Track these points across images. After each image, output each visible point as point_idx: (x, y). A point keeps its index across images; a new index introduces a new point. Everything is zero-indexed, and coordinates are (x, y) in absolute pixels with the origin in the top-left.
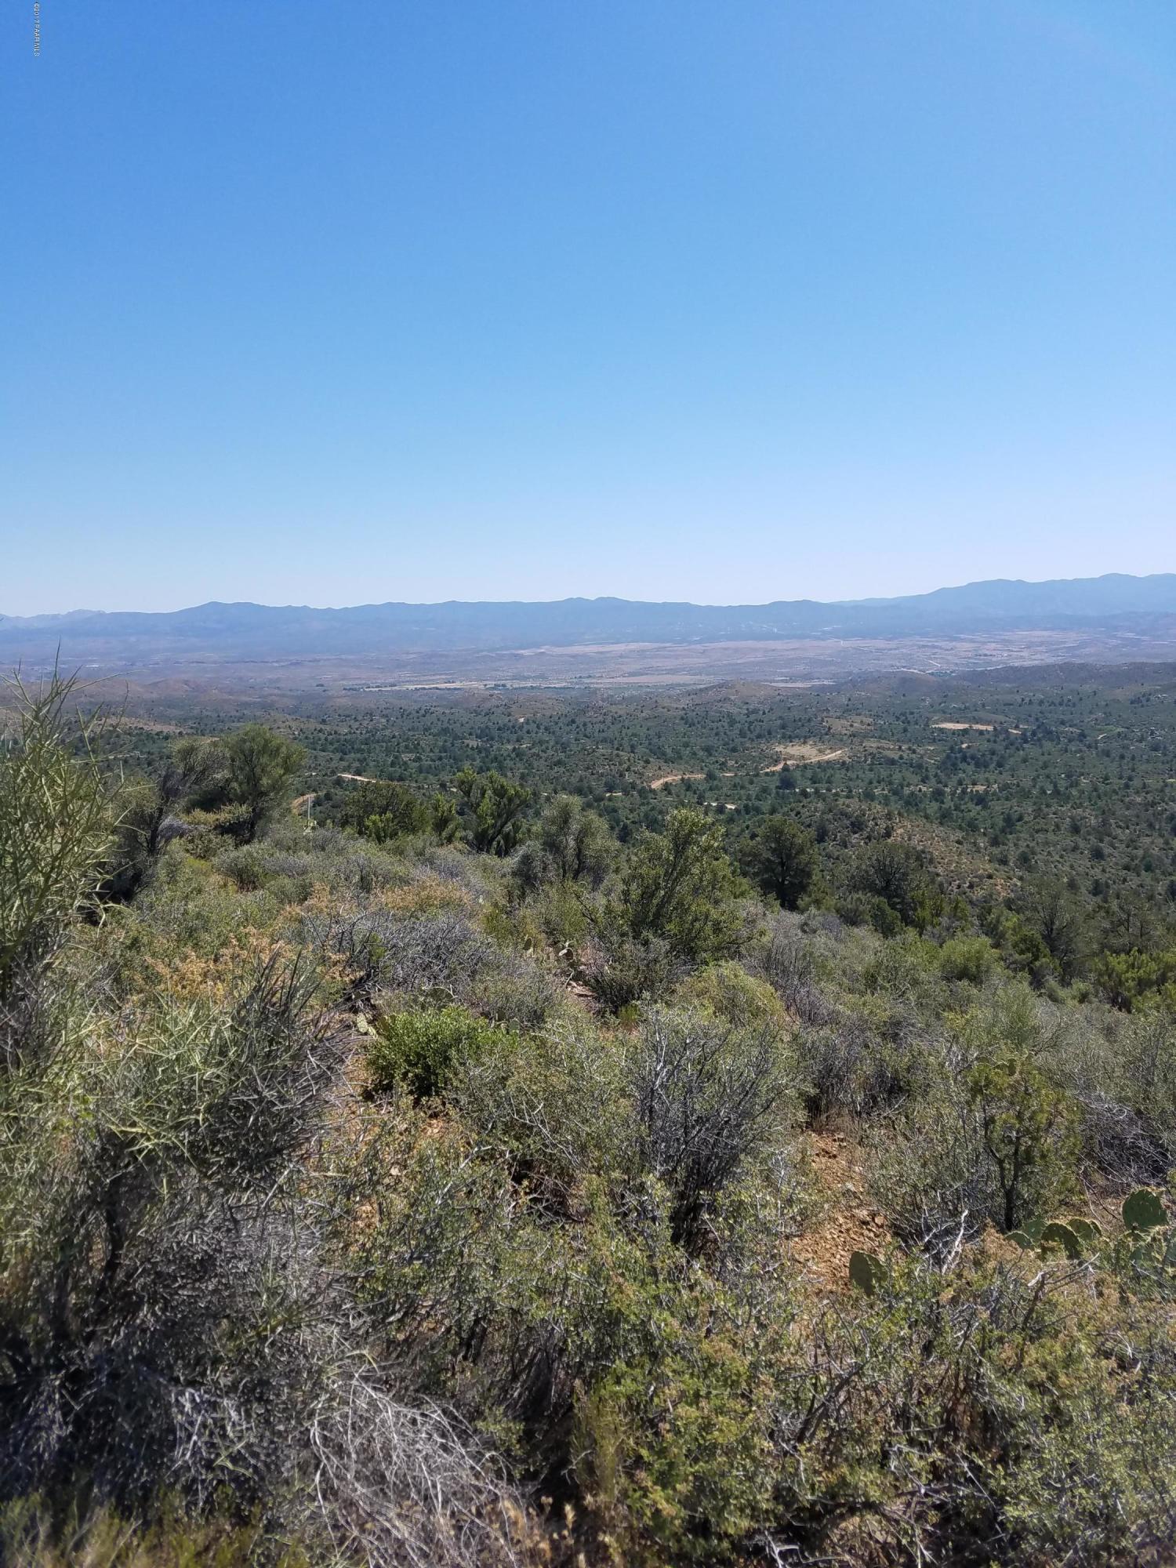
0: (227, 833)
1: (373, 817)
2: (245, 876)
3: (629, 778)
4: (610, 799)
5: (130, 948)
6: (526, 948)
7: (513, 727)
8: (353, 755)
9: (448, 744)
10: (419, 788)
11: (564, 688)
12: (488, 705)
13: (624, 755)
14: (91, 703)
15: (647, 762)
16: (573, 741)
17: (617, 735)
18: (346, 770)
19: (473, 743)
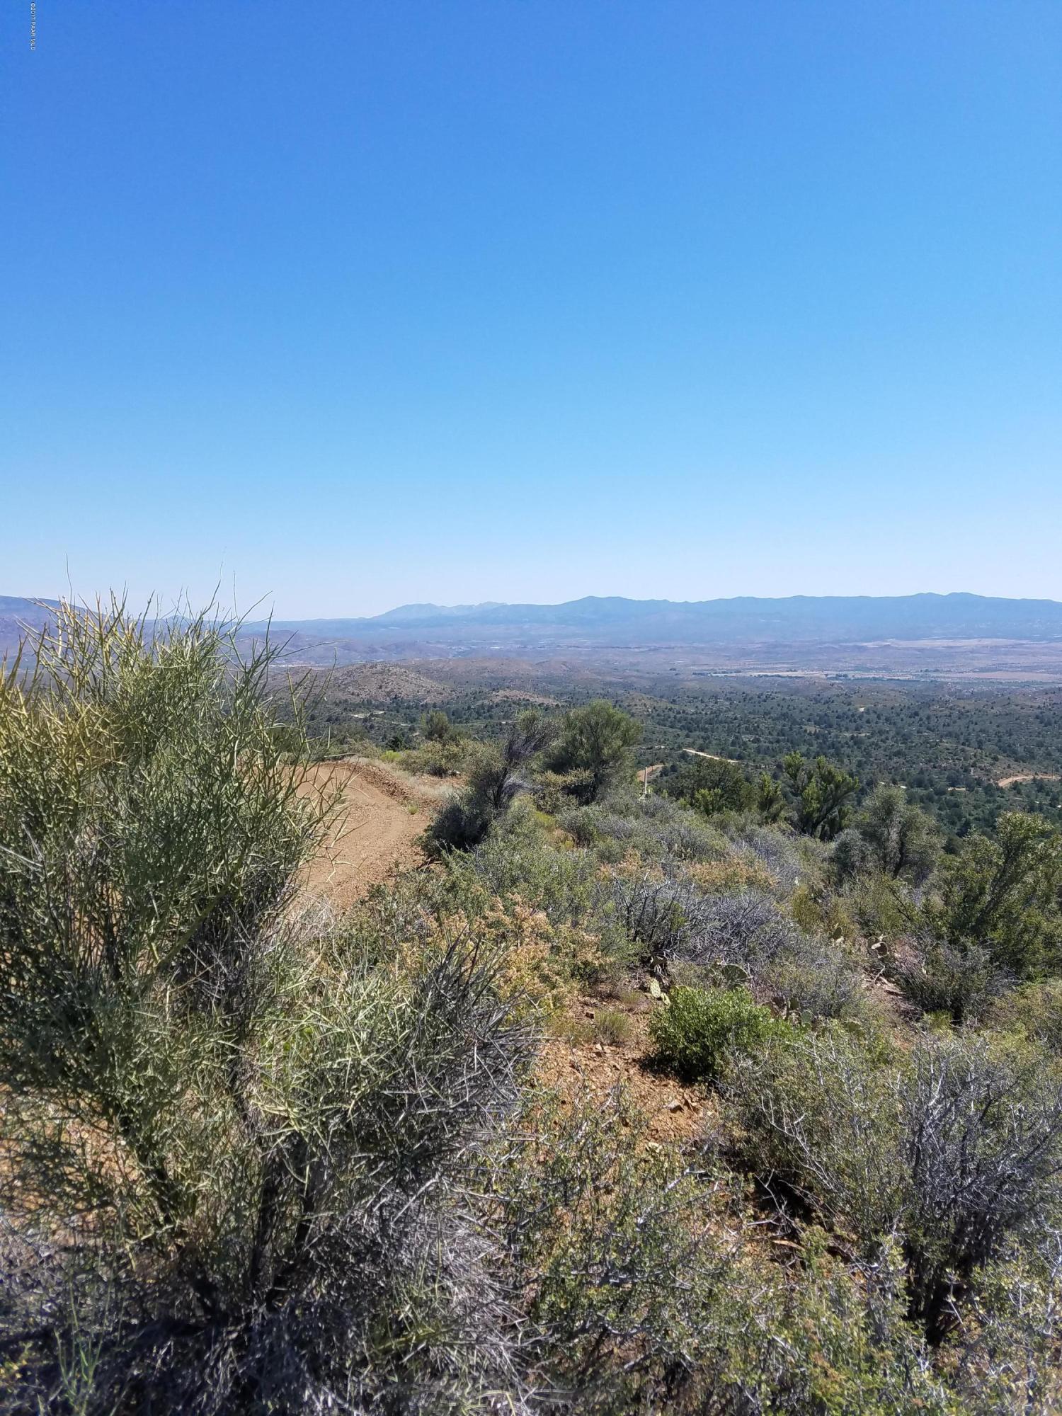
0: (573, 794)
1: (702, 791)
2: (582, 833)
3: (973, 773)
4: (952, 793)
5: (448, 891)
6: (836, 936)
7: (853, 716)
8: (697, 733)
9: (787, 728)
10: (756, 767)
11: (909, 681)
12: (827, 694)
13: (971, 751)
14: (492, 677)
15: (996, 759)
16: (915, 733)
17: (963, 730)
18: (691, 745)
19: (811, 728)
